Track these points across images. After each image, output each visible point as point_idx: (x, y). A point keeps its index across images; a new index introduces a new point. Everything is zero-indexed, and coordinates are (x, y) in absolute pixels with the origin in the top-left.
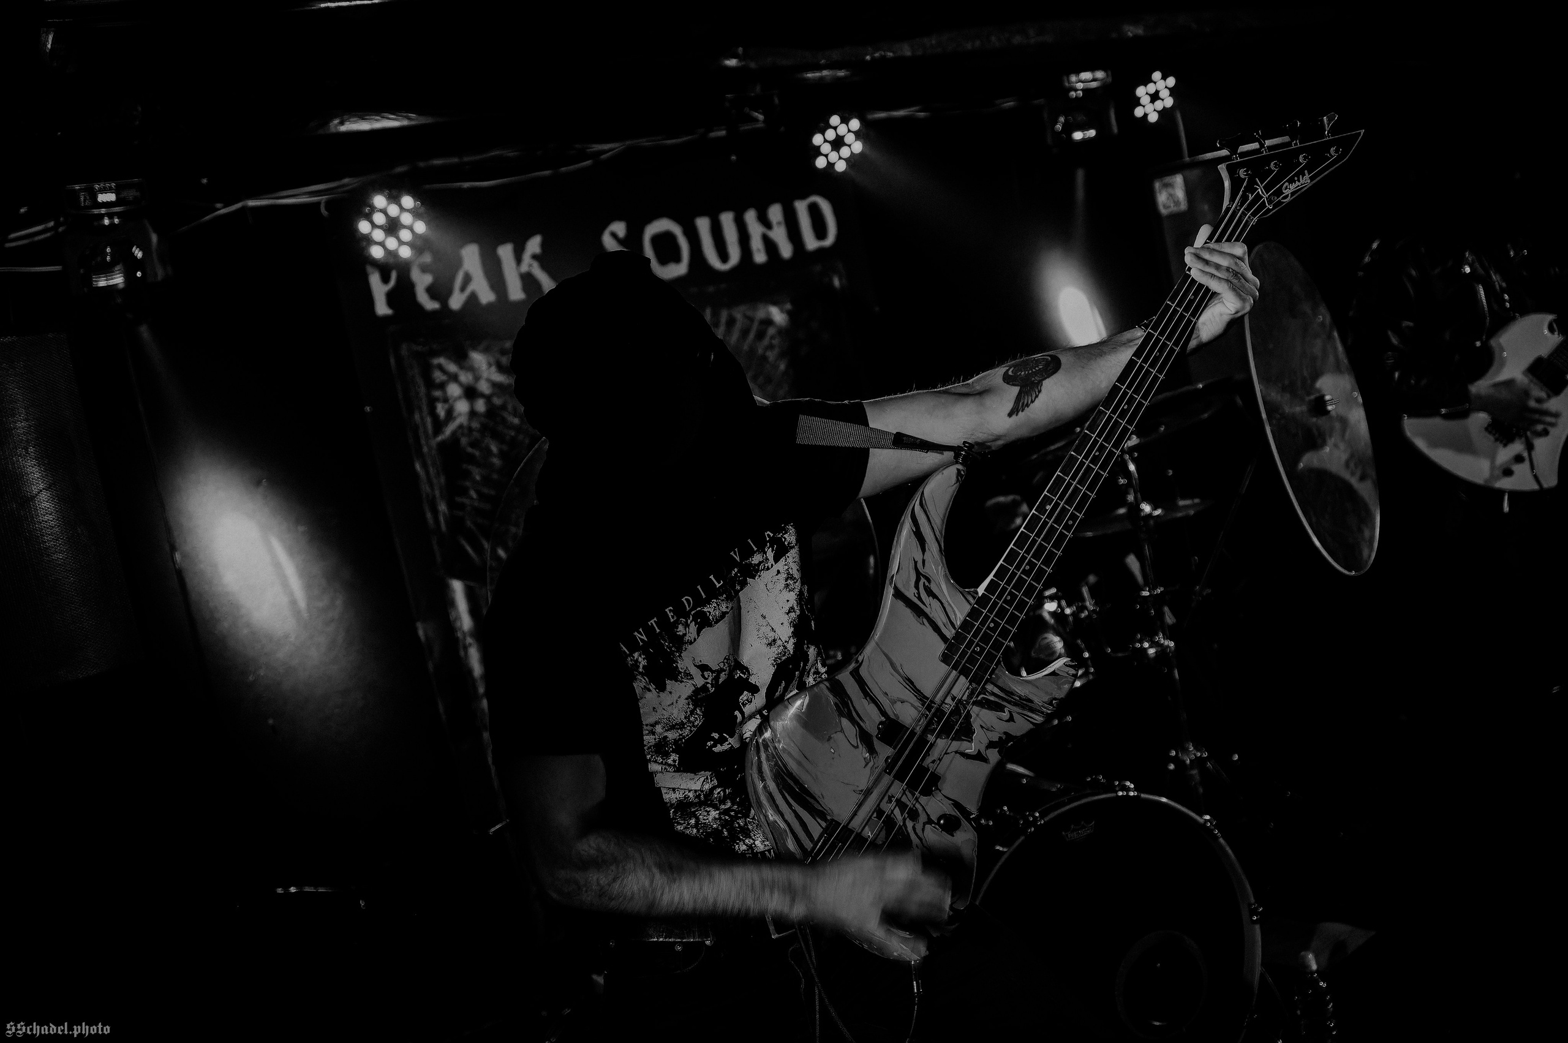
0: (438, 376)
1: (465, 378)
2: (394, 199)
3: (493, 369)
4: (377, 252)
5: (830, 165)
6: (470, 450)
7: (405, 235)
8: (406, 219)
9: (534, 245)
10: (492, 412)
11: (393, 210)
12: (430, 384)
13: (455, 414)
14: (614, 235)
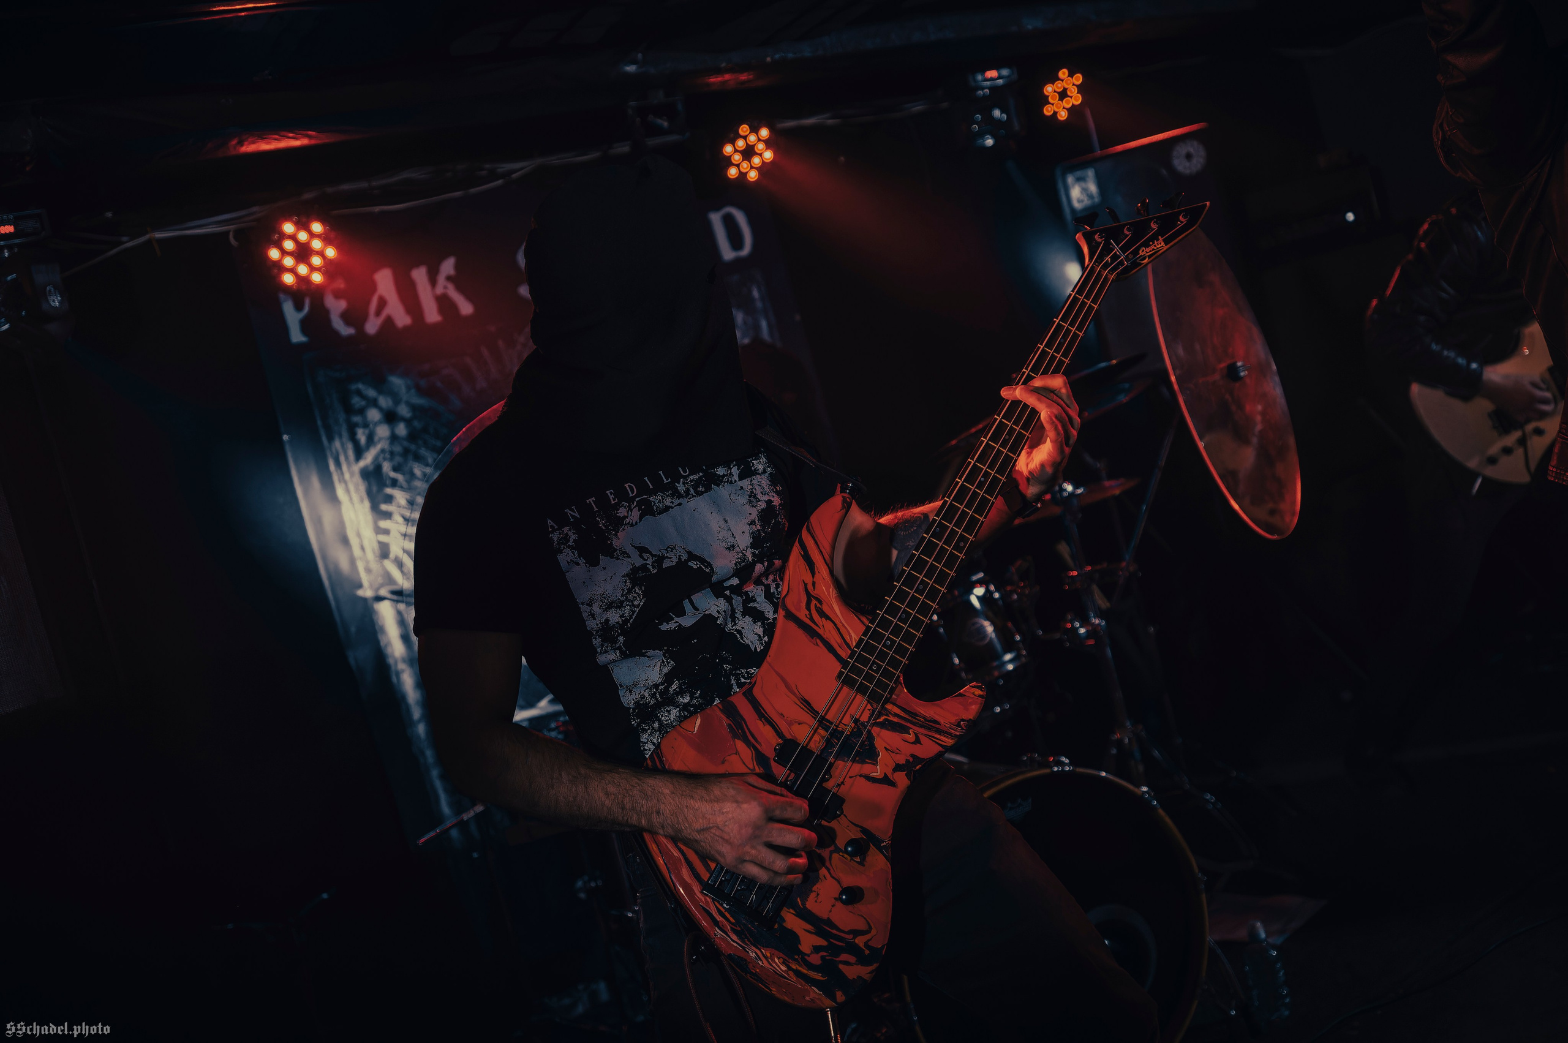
0: (357, 402)
1: (385, 402)
2: (304, 225)
3: (413, 392)
4: (288, 279)
5: (743, 175)
6: (393, 474)
7: (316, 261)
8: (317, 244)
9: (448, 266)
10: (413, 436)
11: (303, 236)
12: (349, 410)
13: (376, 439)
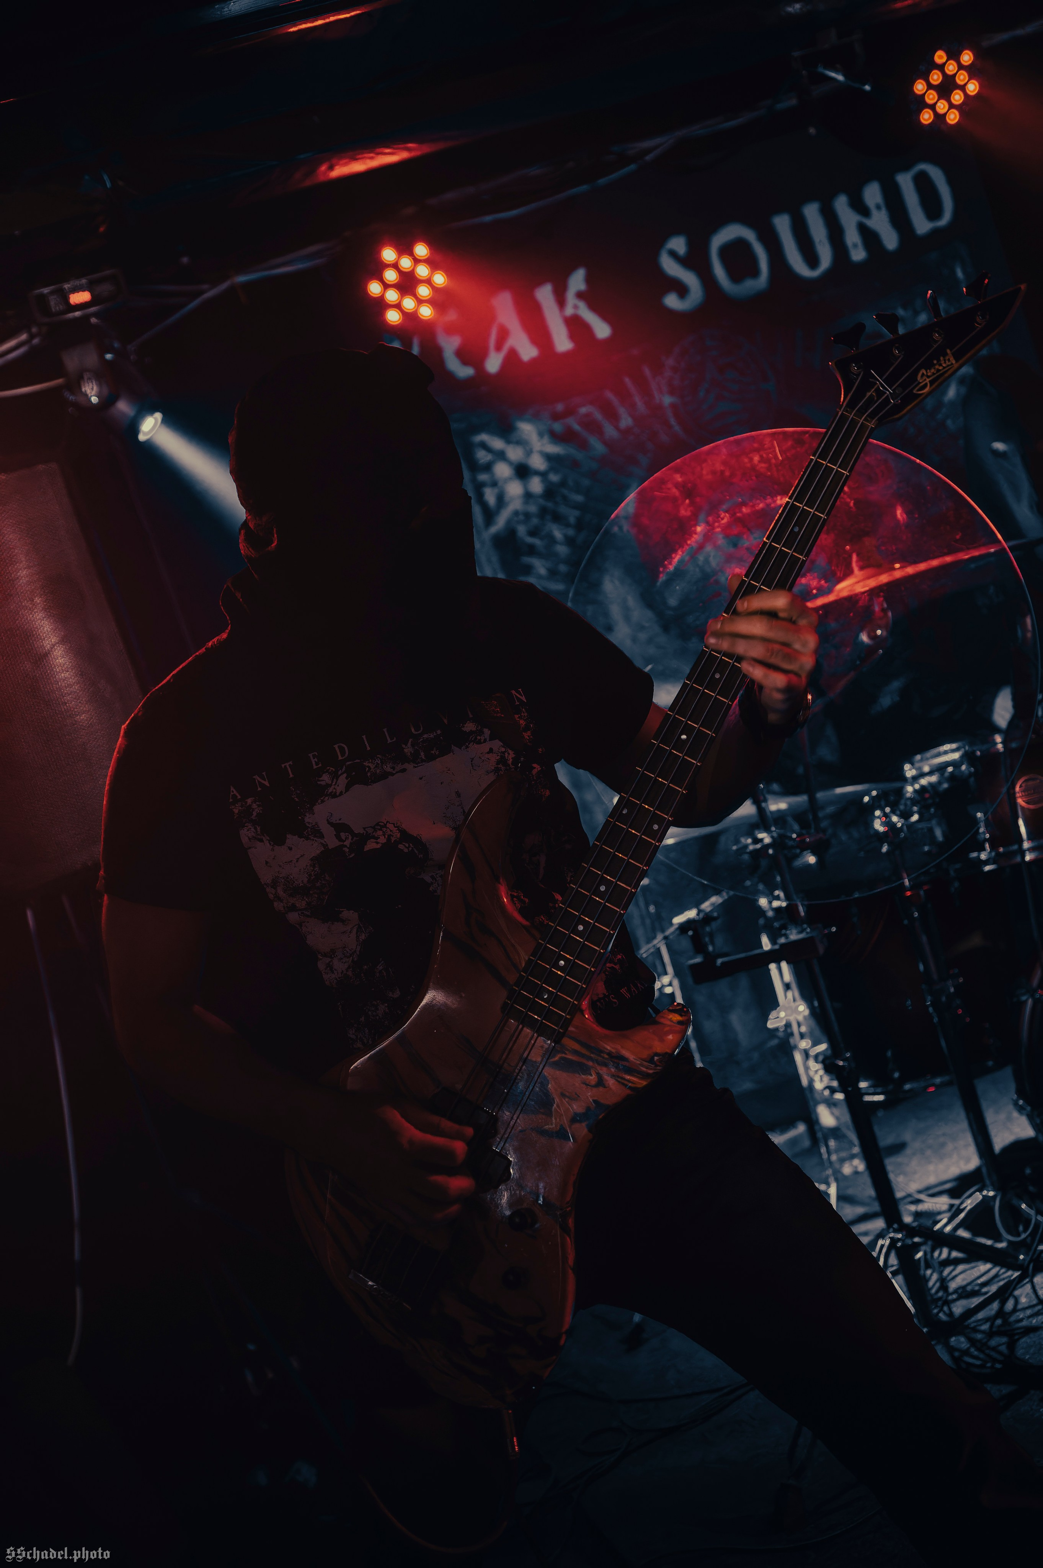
0: (482, 456)
1: (515, 454)
2: (405, 249)
3: (546, 439)
4: (393, 317)
5: (940, 118)
6: (530, 540)
7: (424, 291)
8: (422, 271)
9: (577, 281)
10: (550, 492)
11: (406, 263)
12: (475, 467)
13: (507, 499)
14: (673, 254)
